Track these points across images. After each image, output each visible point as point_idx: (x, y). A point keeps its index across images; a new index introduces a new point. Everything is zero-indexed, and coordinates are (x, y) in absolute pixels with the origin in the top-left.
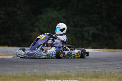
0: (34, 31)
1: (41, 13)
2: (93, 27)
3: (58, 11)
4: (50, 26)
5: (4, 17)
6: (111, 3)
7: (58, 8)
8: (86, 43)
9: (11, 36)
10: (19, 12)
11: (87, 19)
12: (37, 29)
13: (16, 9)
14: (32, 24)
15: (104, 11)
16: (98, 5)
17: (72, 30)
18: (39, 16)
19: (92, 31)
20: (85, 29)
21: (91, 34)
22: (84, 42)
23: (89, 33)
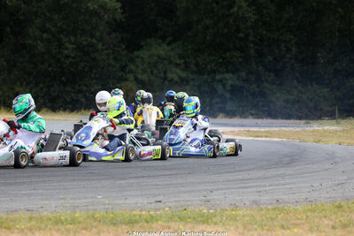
0: (126, 80)
1: (139, 48)
2: (231, 75)
3: (169, 44)
4: (155, 71)
5: (73, 55)
6: (264, 32)
7: (169, 39)
8: (217, 103)
9: (85, 88)
10: (100, 46)
11: (221, 60)
12: (131, 77)
13: (94, 40)
14: (123, 68)
15: (252, 45)
16: (241, 35)
17: (193, 80)
18: (136, 53)
19: (230, 82)
20: (218, 77)
21: (228, 88)
22: (215, 101)
23: (224, 86)
